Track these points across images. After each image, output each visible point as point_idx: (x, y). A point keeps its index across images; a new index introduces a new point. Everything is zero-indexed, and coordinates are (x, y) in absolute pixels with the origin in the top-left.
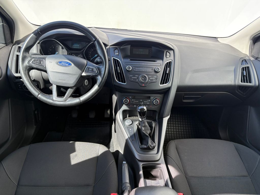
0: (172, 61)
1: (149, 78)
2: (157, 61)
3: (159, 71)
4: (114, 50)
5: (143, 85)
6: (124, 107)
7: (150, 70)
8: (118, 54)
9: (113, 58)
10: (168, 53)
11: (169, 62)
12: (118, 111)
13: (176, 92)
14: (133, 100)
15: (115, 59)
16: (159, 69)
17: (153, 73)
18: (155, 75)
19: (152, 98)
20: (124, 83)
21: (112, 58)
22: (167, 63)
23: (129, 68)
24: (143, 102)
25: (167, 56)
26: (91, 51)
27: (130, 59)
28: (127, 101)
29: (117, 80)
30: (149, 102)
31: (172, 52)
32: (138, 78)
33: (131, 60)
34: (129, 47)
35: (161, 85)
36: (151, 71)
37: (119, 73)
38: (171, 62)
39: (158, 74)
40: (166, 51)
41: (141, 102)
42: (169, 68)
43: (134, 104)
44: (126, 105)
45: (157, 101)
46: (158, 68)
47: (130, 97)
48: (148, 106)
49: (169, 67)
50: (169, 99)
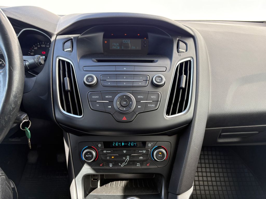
0: (192, 60)
1: (138, 101)
2: (157, 61)
3: (163, 82)
4: (64, 43)
5: (124, 119)
6: (86, 170)
7: (139, 81)
8: (70, 49)
9: (60, 60)
10: (181, 43)
11: (186, 62)
12: (74, 180)
13: (206, 128)
14: (105, 152)
15: (63, 61)
16: (162, 79)
17: (149, 88)
18: (153, 93)
19: (150, 145)
20: (80, 115)
21: (58, 60)
22: (181, 64)
23: (90, 79)
24: (130, 155)
25: (180, 50)
26: (33, 51)
27: (96, 60)
28: (90, 156)
29: (64, 110)
30: (143, 155)
31: (190, 42)
32: (111, 102)
33: (99, 61)
34: (100, 36)
35: (167, 116)
36: (143, 84)
37: (68, 91)
38: (190, 61)
39: (160, 90)
40: (178, 39)
41: (125, 155)
42: (185, 76)
43: (108, 162)
44: (89, 164)
45: (162, 153)
46: (160, 77)
47: (100, 145)
48: (142, 164)
49: (186, 74)
50: (189, 150)
